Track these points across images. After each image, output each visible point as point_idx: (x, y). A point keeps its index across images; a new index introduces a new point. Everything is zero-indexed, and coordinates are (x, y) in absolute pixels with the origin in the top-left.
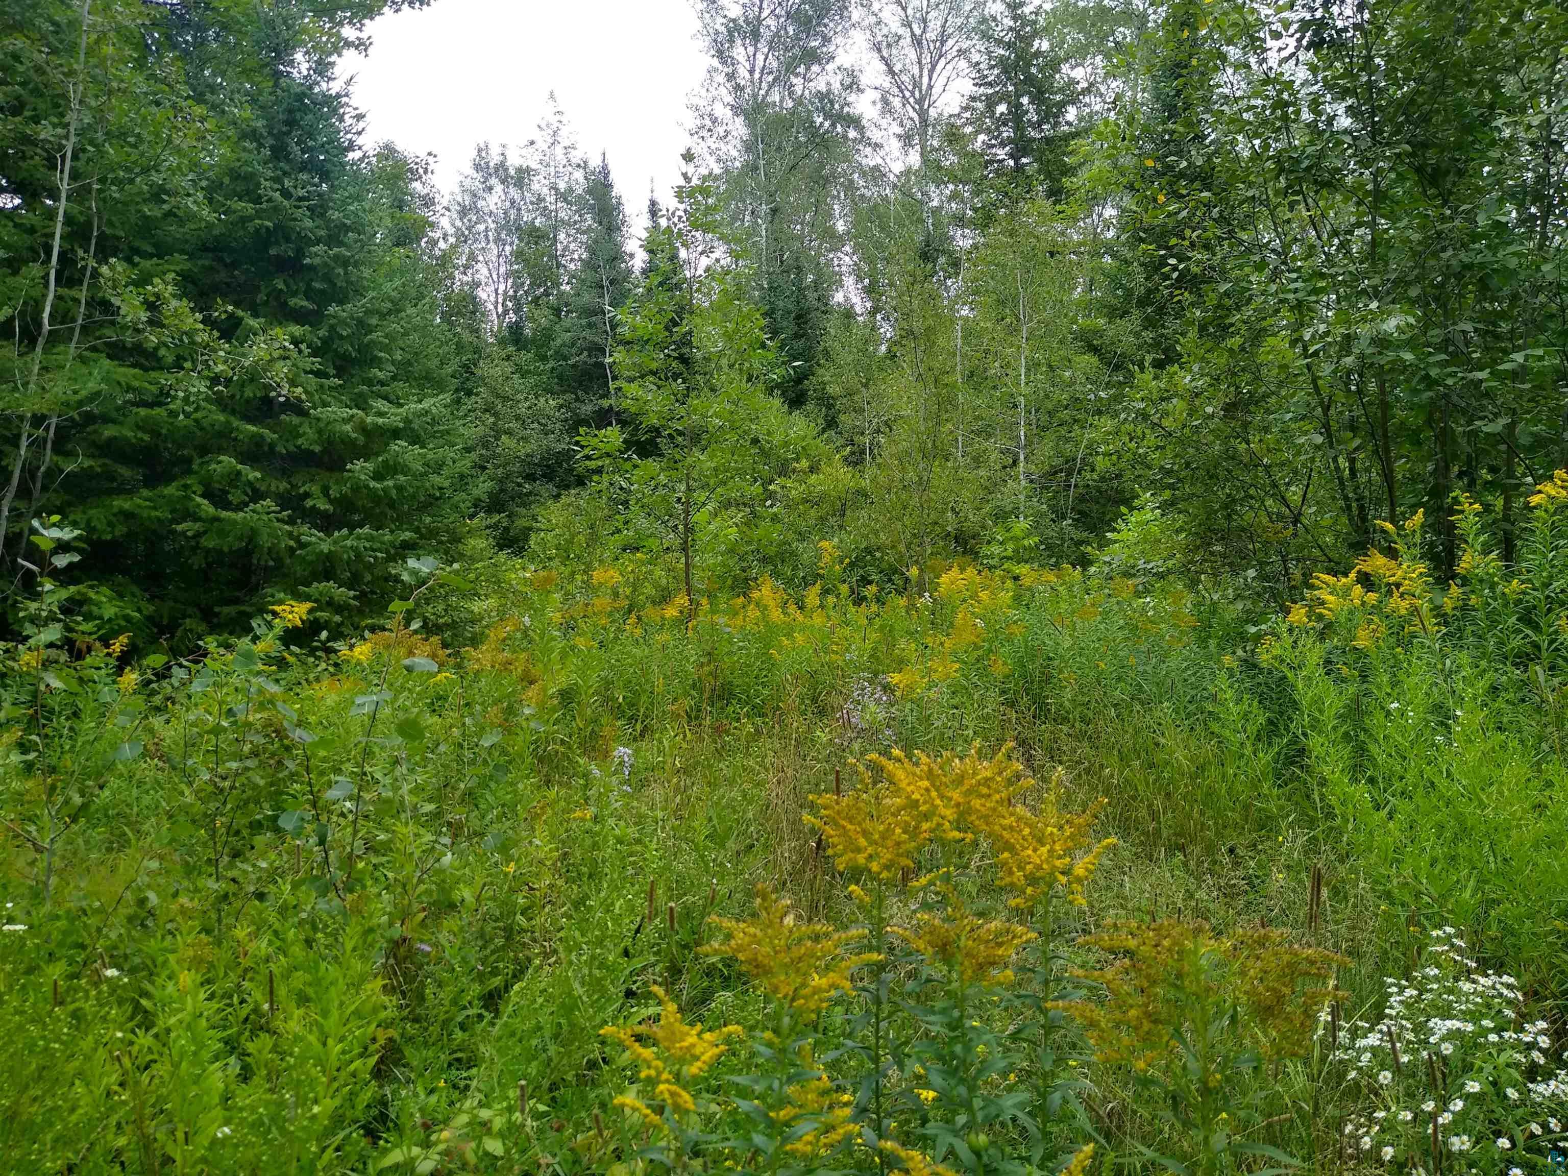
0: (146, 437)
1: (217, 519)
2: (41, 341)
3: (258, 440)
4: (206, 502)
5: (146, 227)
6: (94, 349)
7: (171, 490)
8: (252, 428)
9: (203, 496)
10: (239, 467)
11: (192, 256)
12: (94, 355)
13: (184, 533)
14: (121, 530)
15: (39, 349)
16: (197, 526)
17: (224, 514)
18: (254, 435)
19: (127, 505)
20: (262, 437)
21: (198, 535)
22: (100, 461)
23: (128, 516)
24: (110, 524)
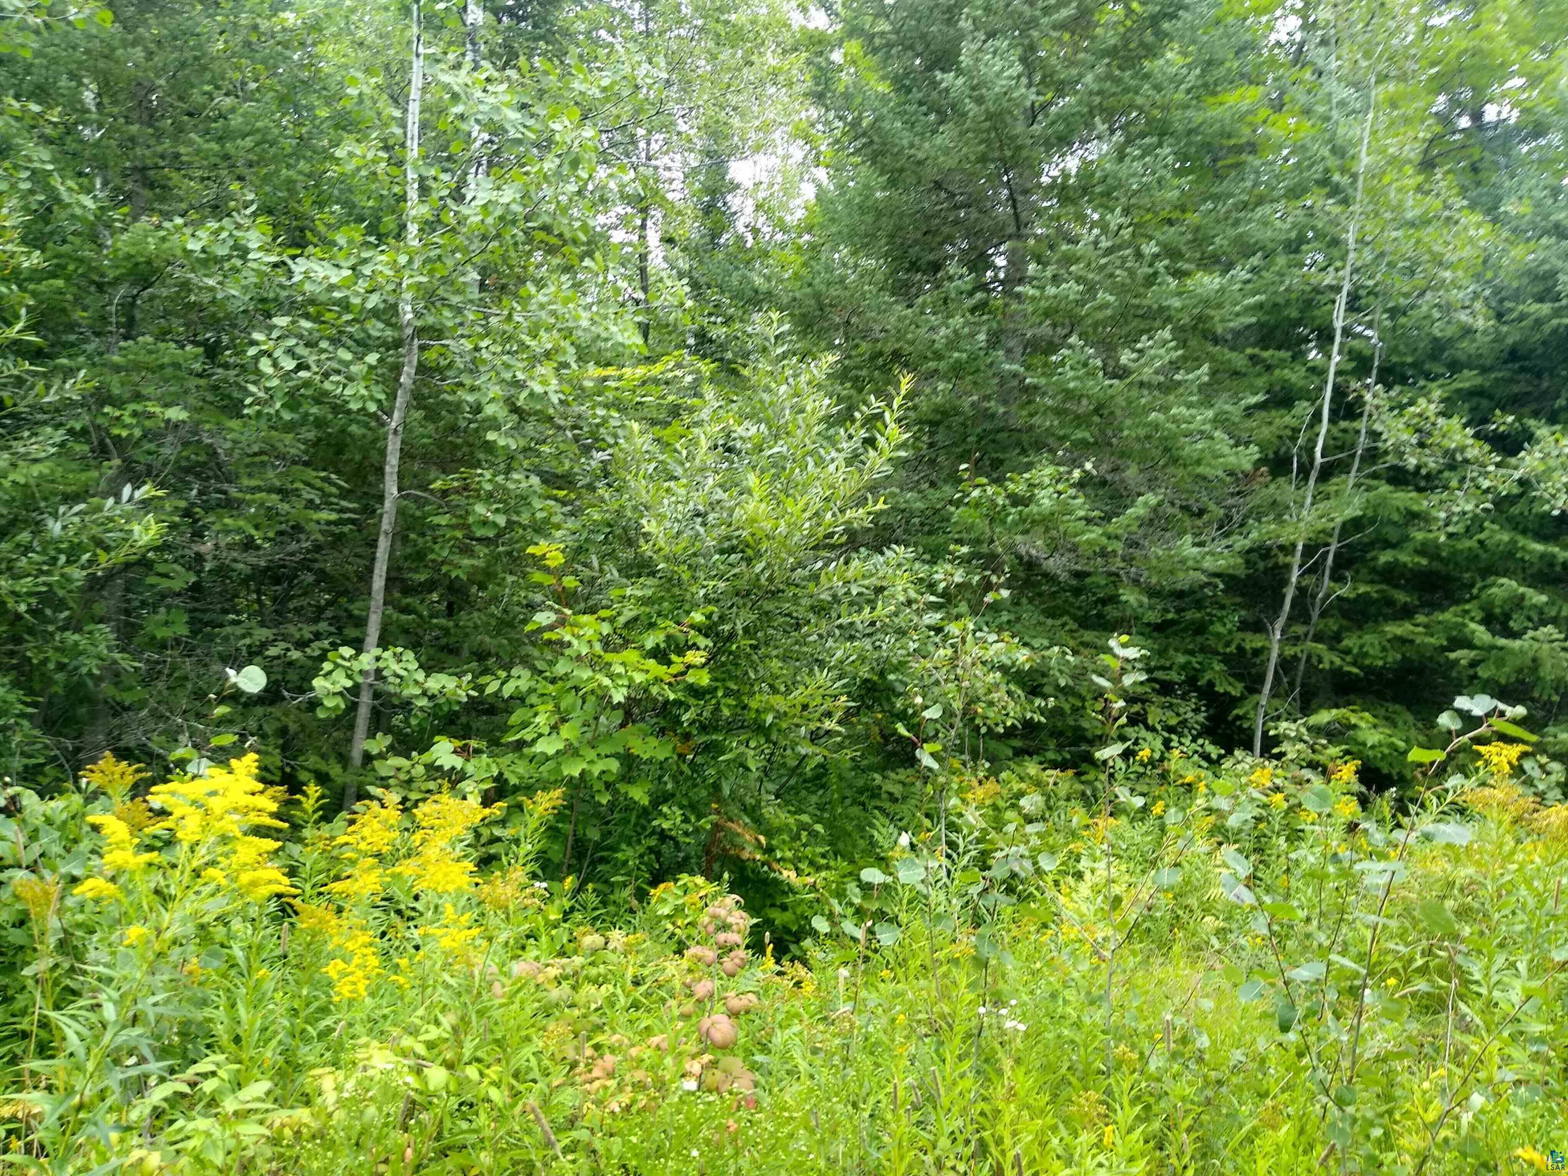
0: (1424, 562)
1: (1493, 647)
2: (1314, 475)
3: (1548, 560)
4: (1482, 628)
5: (1438, 347)
6: (1375, 476)
7: (1448, 616)
8: (1539, 547)
9: (1482, 622)
10: (1522, 590)
11: (1484, 370)
12: (1375, 483)
13: (1457, 661)
14: (1394, 656)
15: (1312, 482)
16: (1473, 654)
17: (1501, 642)
18: (1543, 556)
19: (1399, 631)
20: (1554, 556)
21: (1474, 664)
22: (1378, 587)
23: (1402, 641)
24: (1384, 649)
